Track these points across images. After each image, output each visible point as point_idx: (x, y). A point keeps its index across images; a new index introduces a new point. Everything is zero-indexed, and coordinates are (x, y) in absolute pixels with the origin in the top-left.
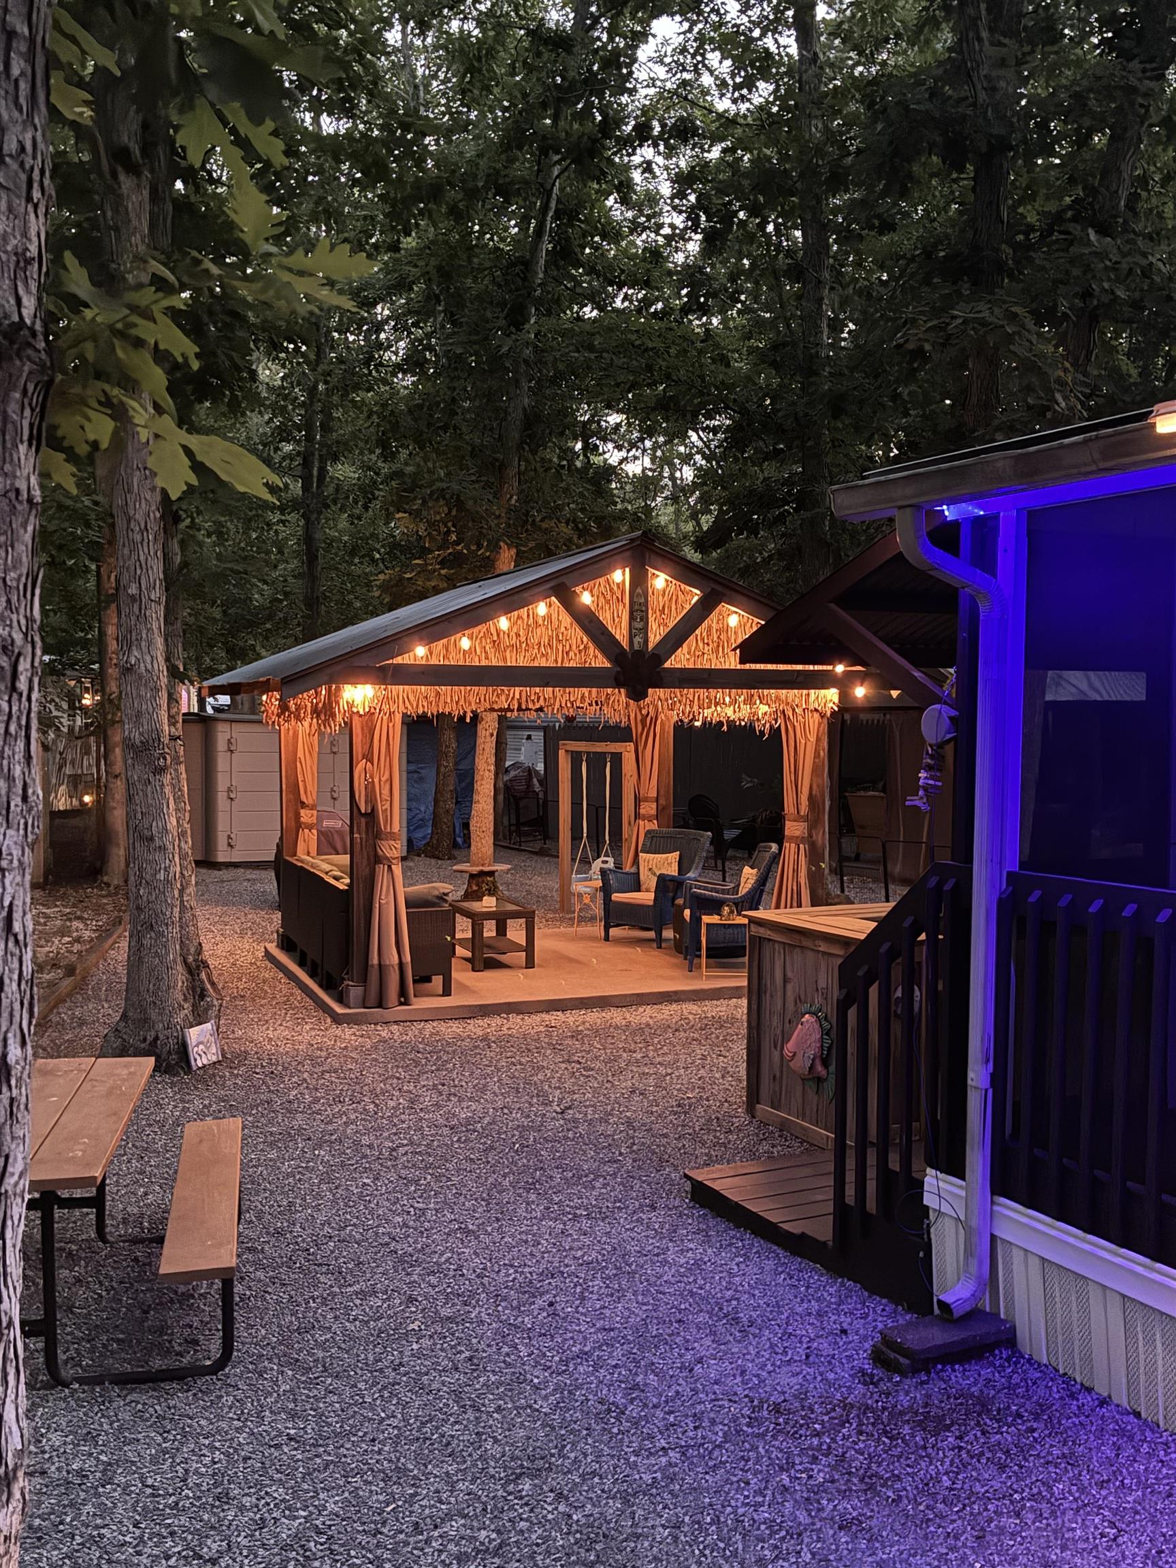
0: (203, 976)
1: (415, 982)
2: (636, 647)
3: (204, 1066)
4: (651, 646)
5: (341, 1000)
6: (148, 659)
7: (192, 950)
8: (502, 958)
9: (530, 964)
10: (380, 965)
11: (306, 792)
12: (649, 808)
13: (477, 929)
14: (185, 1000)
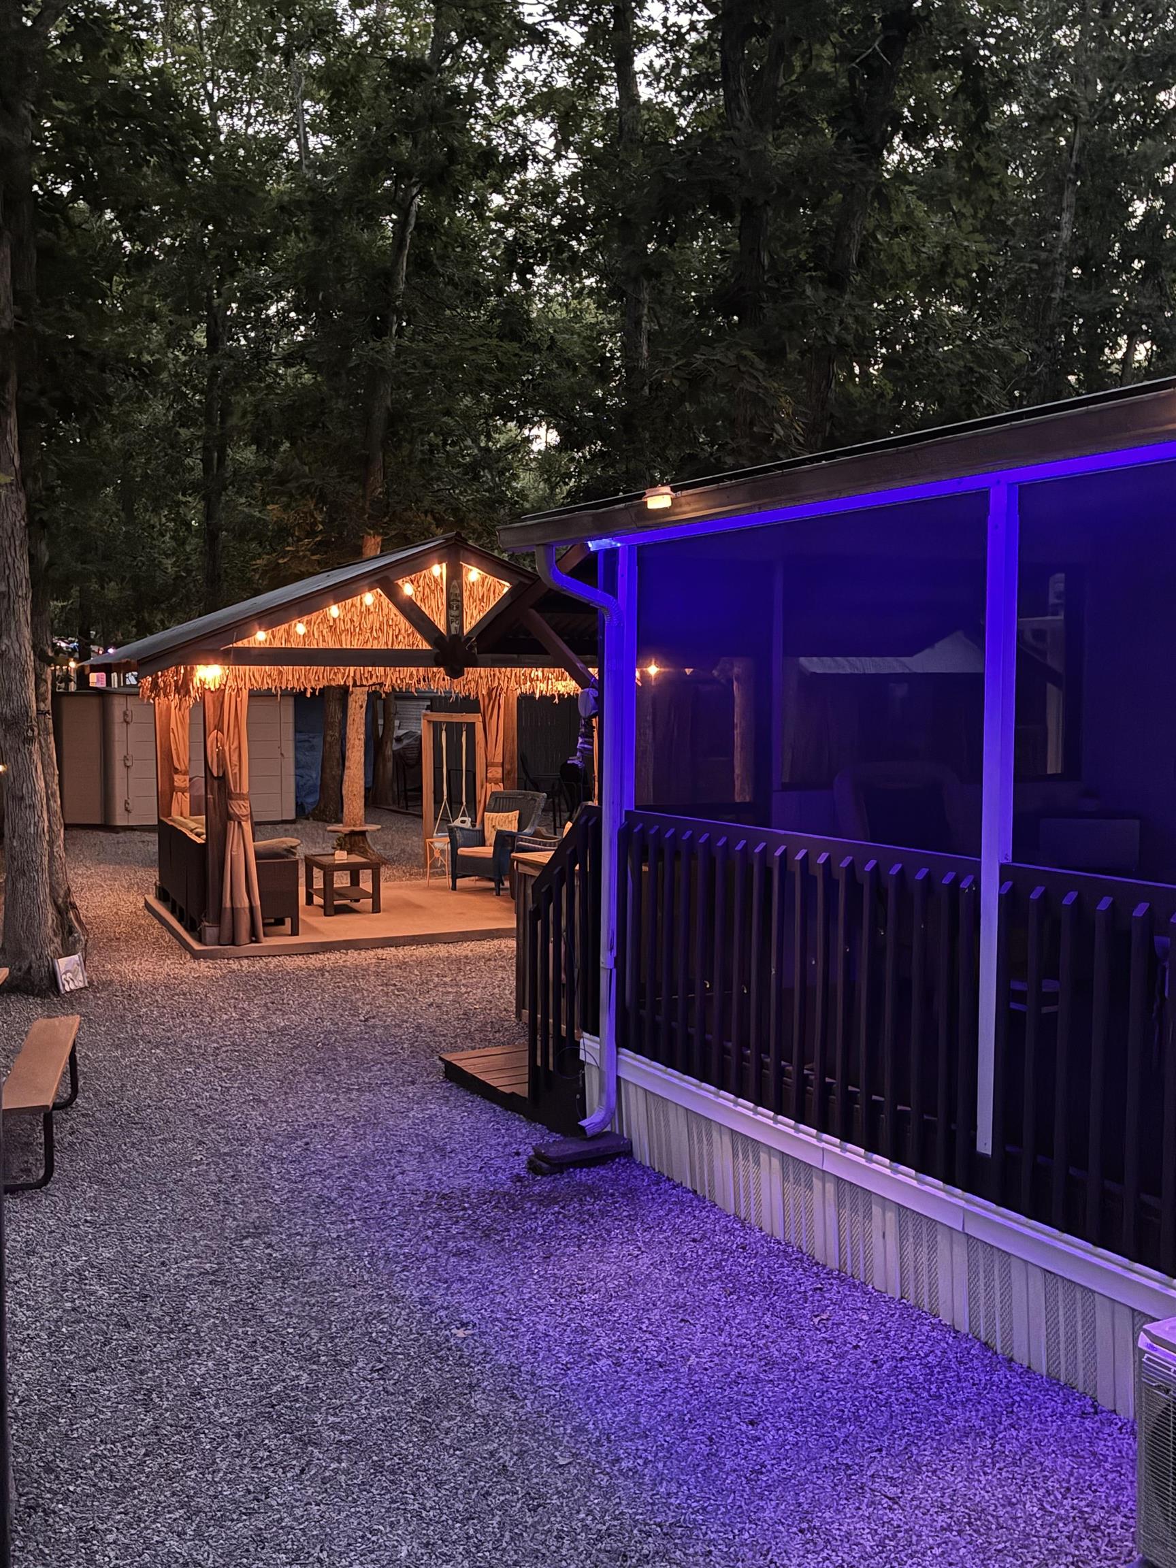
0: (71, 915)
1: (265, 925)
2: (453, 632)
3: (72, 991)
4: (465, 632)
5: (200, 940)
6: (17, 646)
7: (62, 893)
8: (355, 905)
9: (376, 909)
10: (232, 908)
11: (178, 759)
12: (497, 772)
13: (328, 880)
14: (55, 935)
